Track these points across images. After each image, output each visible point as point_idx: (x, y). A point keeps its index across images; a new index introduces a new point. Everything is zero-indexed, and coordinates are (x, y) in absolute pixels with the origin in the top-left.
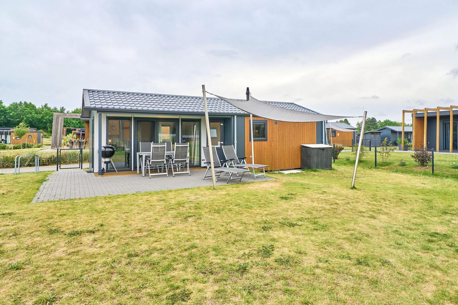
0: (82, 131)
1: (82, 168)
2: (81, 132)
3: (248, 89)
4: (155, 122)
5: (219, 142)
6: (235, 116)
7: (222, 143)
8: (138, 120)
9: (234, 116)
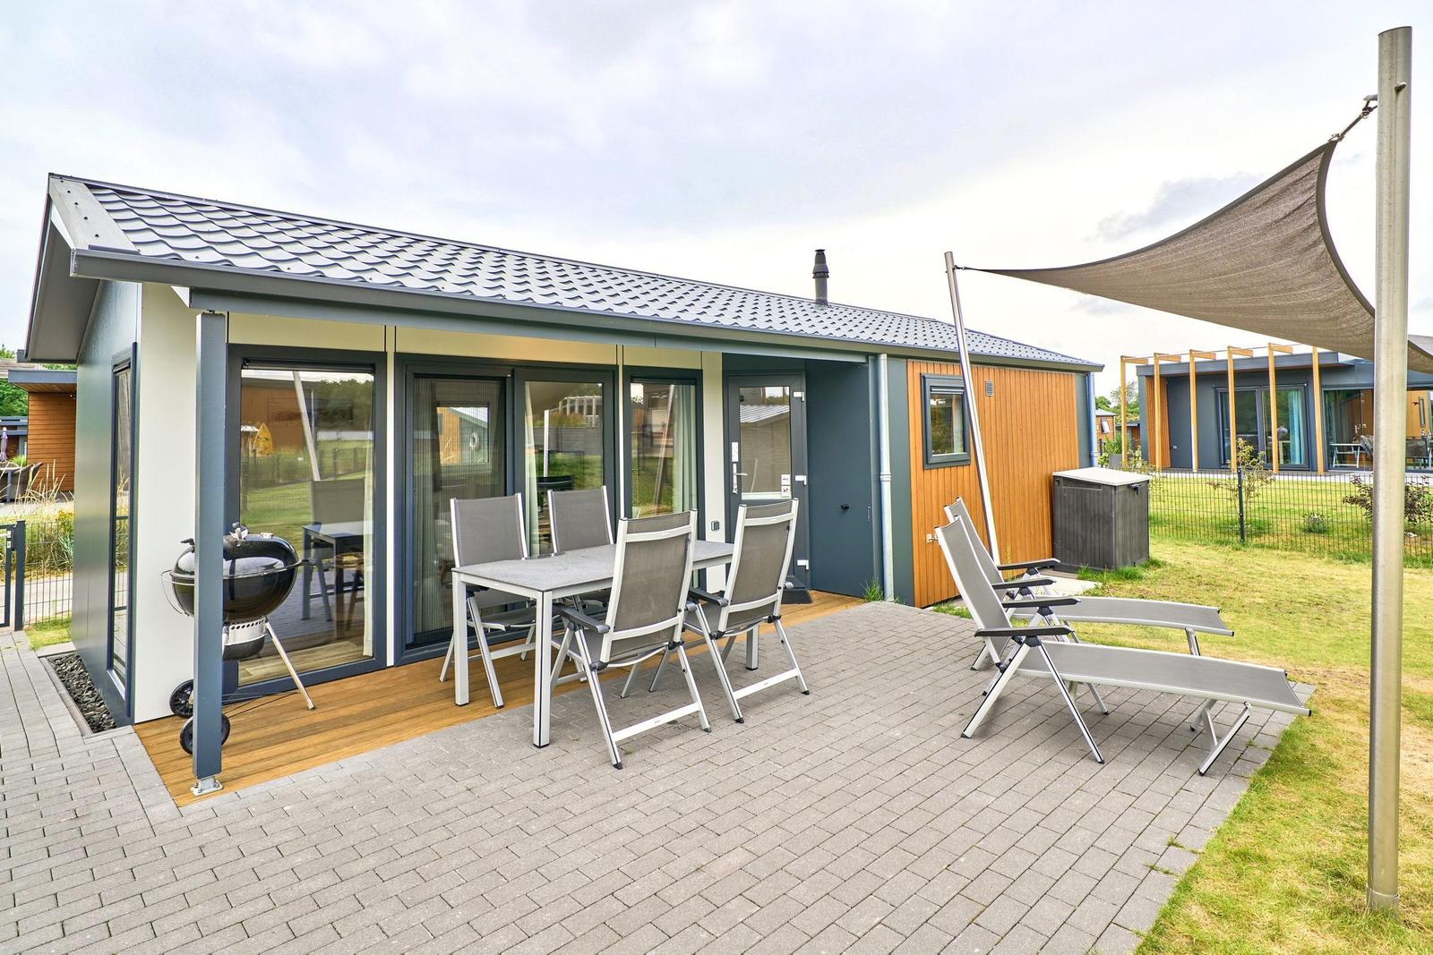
0: (9, 427)
1: (19, 626)
2: (5, 429)
3: (820, 255)
4: (509, 383)
5: (783, 476)
6: (883, 357)
7: (799, 478)
8: (418, 371)
9: (876, 356)
